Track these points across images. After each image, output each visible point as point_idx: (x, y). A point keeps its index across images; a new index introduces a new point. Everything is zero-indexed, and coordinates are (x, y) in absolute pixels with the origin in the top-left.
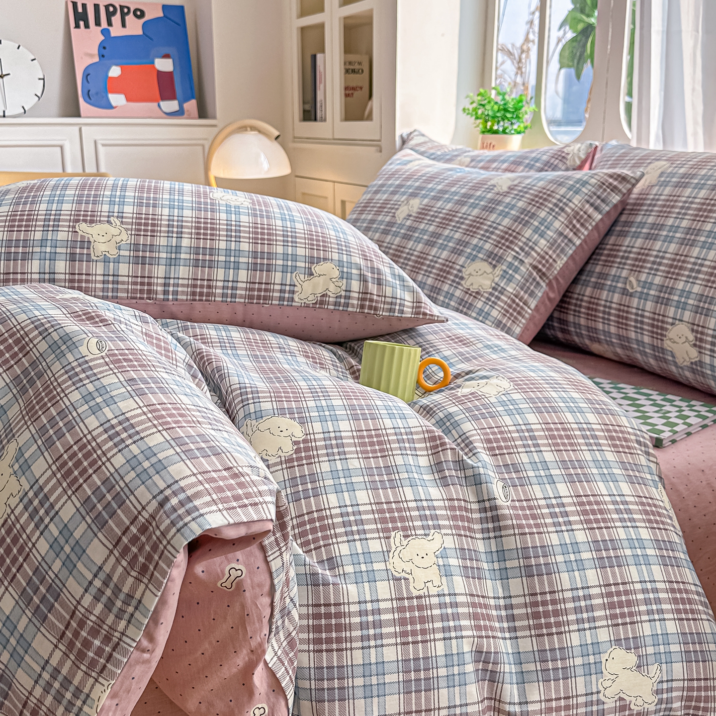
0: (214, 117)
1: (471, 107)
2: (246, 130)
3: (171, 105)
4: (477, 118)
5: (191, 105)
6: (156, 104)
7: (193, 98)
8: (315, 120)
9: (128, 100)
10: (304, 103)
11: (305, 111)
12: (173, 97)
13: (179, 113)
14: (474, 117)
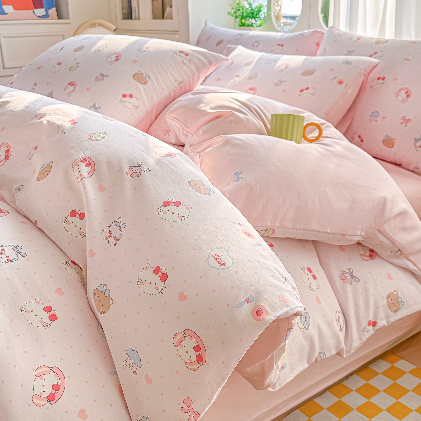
0: (68, 18)
1: (233, 11)
2: (95, 26)
3: (41, 12)
4: (236, 17)
5: (53, 11)
6: (32, 11)
7: (53, 7)
8: (131, 18)
9: (15, 9)
10: (123, 9)
11: (123, 13)
12: (42, 7)
13: (46, 16)
14: (234, 17)
